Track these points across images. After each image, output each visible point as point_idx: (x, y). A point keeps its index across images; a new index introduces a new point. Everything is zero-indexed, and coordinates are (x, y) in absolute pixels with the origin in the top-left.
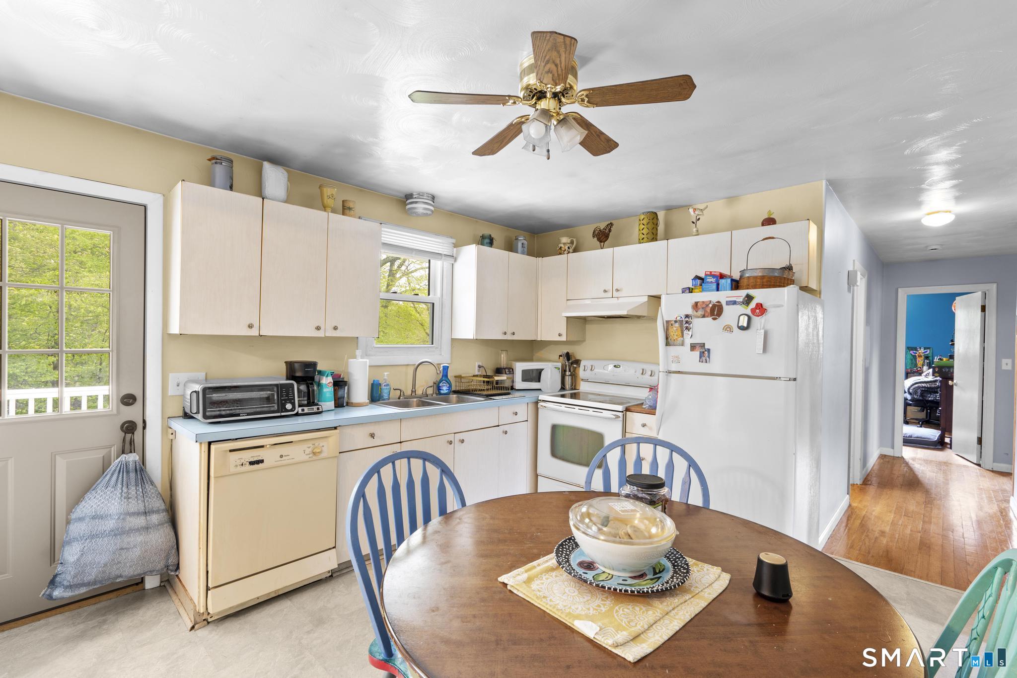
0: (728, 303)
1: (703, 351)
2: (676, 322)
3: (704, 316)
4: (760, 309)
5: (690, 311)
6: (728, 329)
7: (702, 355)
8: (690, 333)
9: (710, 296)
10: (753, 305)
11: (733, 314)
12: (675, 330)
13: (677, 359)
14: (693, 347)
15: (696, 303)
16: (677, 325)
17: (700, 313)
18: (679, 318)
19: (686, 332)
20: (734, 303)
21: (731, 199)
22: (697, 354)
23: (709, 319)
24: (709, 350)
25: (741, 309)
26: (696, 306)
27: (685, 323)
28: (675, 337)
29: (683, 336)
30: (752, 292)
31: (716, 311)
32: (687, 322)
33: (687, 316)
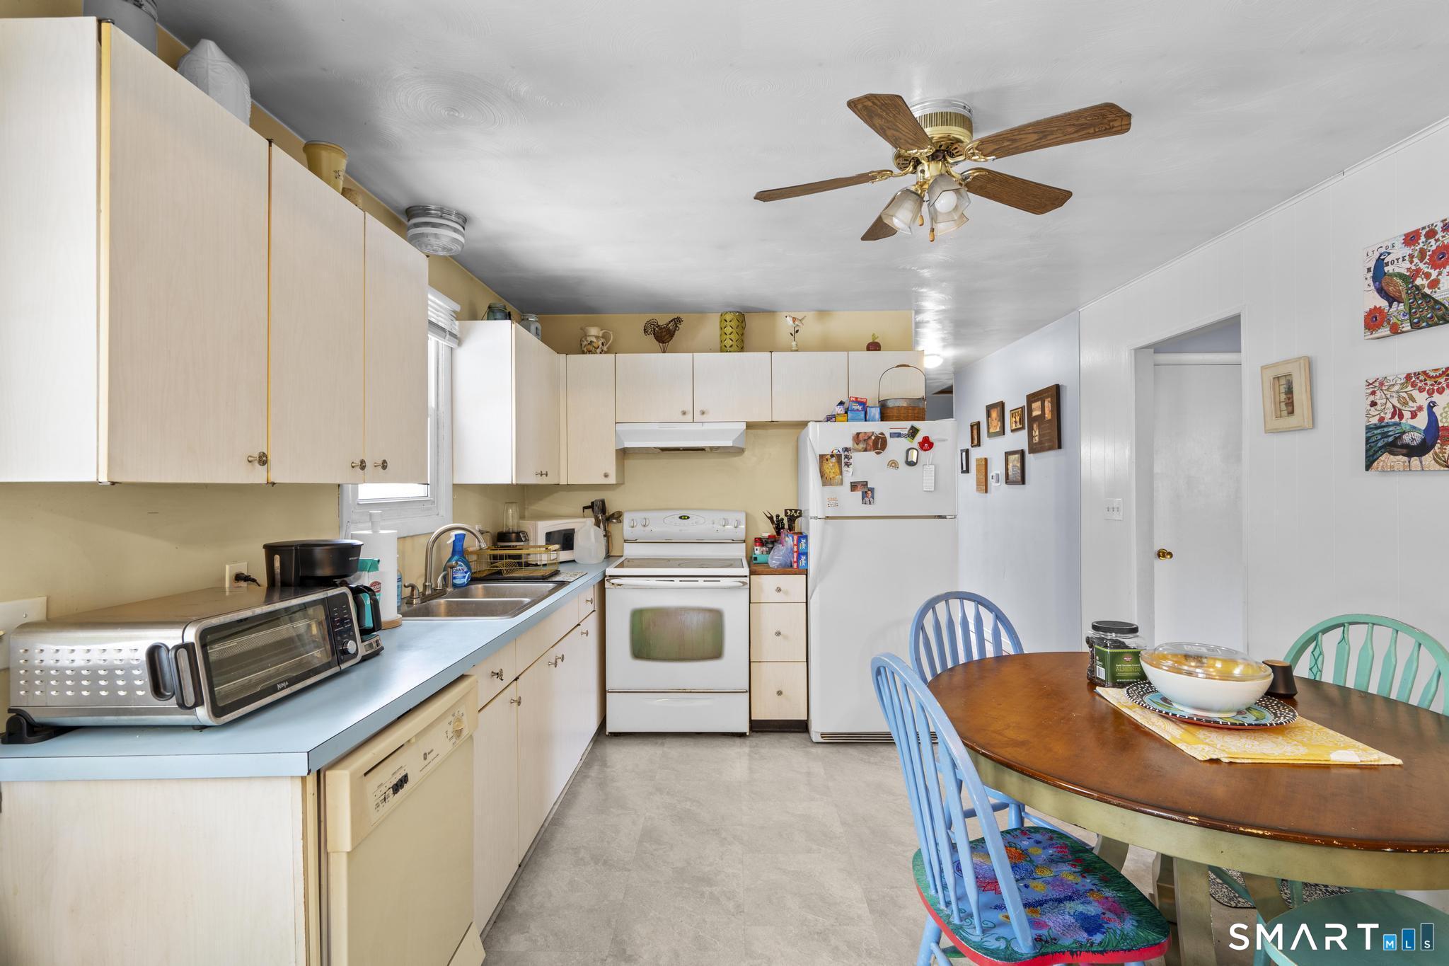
0: (893, 435)
1: (865, 490)
2: (832, 456)
3: (865, 450)
4: (927, 444)
5: (849, 443)
6: (893, 464)
7: (864, 495)
8: (850, 469)
9: (876, 427)
10: (919, 438)
11: (896, 448)
12: (831, 466)
13: (834, 502)
14: (854, 486)
15: (858, 434)
16: (834, 460)
17: (861, 446)
18: (835, 452)
19: (844, 468)
20: (899, 435)
21: (823, 313)
22: (859, 494)
23: (873, 453)
24: (872, 490)
25: (905, 443)
26: (857, 438)
27: (841, 458)
28: (832, 475)
29: (841, 473)
30: (917, 424)
31: (878, 444)
32: (846, 457)
33: (846, 450)
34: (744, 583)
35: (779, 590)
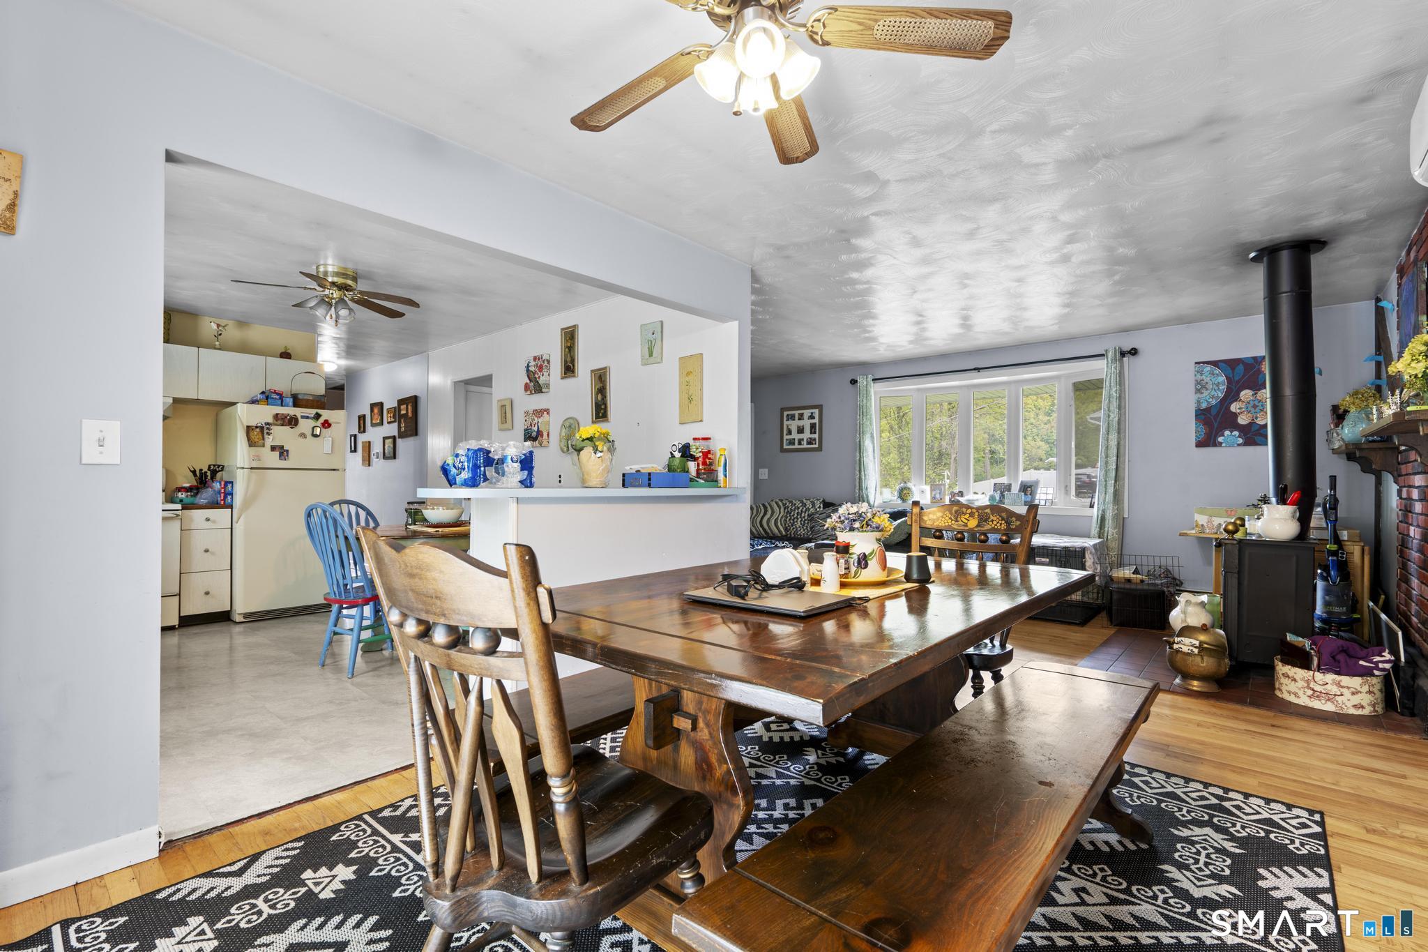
0: (303, 417)
1: (283, 452)
2: (257, 427)
3: (282, 425)
4: (326, 424)
5: (270, 420)
6: (303, 435)
7: (281, 454)
8: (271, 437)
9: (290, 411)
10: (321, 420)
11: (305, 426)
12: (255, 435)
13: (258, 458)
14: (273, 448)
15: (277, 414)
16: (258, 430)
17: (279, 422)
18: (259, 425)
19: (266, 436)
20: (307, 417)
21: (242, 324)
22: (277, 454)
23: (288, 428)
24: (287, 451)
25: (312, 423)
26: (276, 416)
27: (263, 430)
28: (256, 440)
29: (263, 439)
30: (320, 411)
31: (292, 422)
32: (268, 429)
33: (268, 424)
34: (178, 515)
35: (208, 520)
